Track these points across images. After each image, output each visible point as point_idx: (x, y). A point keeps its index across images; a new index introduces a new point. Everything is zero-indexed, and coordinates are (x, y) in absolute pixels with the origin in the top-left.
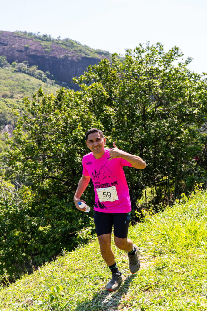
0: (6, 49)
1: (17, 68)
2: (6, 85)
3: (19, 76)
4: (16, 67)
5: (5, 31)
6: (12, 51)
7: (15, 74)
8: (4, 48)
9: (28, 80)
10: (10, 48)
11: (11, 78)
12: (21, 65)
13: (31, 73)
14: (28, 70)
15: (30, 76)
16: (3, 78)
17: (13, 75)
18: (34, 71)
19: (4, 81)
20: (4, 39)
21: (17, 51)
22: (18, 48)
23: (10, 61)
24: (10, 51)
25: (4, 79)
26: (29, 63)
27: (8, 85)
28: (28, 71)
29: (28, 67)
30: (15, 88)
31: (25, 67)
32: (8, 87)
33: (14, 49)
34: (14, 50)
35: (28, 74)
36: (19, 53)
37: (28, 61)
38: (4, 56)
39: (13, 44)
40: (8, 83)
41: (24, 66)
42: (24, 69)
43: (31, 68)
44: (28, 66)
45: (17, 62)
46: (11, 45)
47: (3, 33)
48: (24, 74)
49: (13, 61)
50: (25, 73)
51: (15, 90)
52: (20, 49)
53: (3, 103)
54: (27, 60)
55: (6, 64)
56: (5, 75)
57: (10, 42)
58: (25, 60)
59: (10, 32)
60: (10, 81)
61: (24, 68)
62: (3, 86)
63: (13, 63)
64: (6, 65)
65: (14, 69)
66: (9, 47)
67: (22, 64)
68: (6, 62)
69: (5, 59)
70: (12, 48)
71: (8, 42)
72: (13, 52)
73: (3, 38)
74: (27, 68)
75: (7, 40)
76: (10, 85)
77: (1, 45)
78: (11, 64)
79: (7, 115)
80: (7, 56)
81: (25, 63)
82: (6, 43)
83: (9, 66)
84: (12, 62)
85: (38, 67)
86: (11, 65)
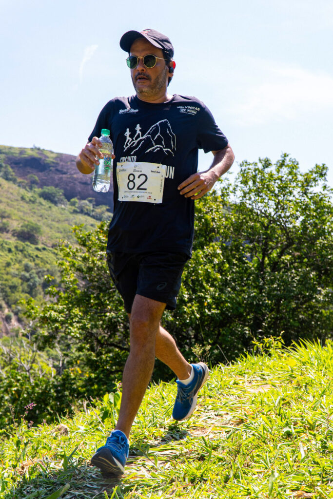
0: (64, 179)
1: (77, 208)
2: (59, 231)
3: (80, 219)
4: (77, 205)
5: (66, 154)
6: (72, 182)
7: (74, 215)
8: (61, 178)
9: (92, 225)
10: (70, 178)
11: (67, 220)
12: (84, 203)
13: (97, 216)
14: (93, 211)
15: (95, 220)
16: (56, 220)
17: (71, 216)
18: (103, 213)
19: (57, 225)
20: (62, 165)
21: (80, 182)
22: (81, 179)
23: (69, 196)
24: (70, 182)
25: (58, 222)
26: (96, 201)
27: (62, 230)
28: (93, 213)
29: (94, 207)
30: (71, 236)
31: (90, 207)
32: (61, 232)
33: (76, 179)
34: (76, 182)
35: (93, 217)
36: (82, 186)
37: (94, 199)
38: (60, 189)
39: (75, 173)
40: (63, 228)
41: (88, 206)
42: (87, 210)
43: (98, 209)
44: (93, 205)
45: (78, 199)
46: (72, 174)
47: (62, 156)
48: (86, 217)
49: (73, 197)
50: (88, 214)
51: (72, 237)
52: (84, 180)
53: (52, 256)
54: (93, 197)
55: (62, 200)
56: (60, 216)
57: (70, 170)
58: (90, 197)
59: (73, 156)
60: (66, 225)
61: (88, 207)
62: (55, 231)
63: (73, 200)
64: (62, 202)
65: (73, 208)
66: (69, 176)
67: (86, 202)
68: (63, 197)
69: (61, 194)
70: (73, 178)
71: (68, 169)
72: (75, 184)
73: (61, 163)
74: (91, 208)
75: (67, 166)
76: (64, 230)
77: (58, 173)
78: (69, 200)
79: (56, 274)
80: (65, 189)
81: (90, 201)
82: (65, 170)
83: (66, 204)
84: (71, 198)
85: (108, 208)
86: (69, 203)
